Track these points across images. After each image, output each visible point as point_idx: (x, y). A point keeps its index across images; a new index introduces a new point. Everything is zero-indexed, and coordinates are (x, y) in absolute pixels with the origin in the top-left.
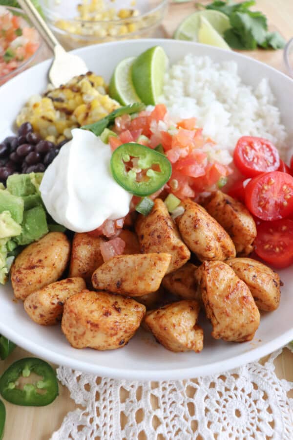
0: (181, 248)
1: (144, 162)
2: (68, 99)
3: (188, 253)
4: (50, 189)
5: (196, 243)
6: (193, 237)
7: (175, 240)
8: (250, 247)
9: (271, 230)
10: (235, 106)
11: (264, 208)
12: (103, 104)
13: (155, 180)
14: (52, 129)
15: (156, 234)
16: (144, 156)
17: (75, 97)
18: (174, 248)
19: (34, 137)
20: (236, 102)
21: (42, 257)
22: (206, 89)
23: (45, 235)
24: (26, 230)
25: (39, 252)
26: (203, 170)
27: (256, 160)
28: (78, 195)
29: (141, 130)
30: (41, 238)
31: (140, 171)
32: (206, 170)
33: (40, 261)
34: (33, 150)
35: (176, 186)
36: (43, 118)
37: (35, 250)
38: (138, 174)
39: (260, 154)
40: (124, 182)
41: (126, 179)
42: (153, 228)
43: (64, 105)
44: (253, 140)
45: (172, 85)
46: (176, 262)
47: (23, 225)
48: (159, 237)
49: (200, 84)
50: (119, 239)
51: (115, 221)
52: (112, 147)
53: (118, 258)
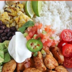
0: (44, 68)
1: (35, 44)
2: (12, 13)
3: (46, 69)
4: (11, 51)
5: (48, 67)
6: (47, 65)
7: (43, 66)
8: (62, 63)
9: (68, 58)
10: (63, 16)
11: (67, 54)
12: (23, 18)
13: (38, 48)
14: (8, 22)
15: (38, 64)
16: (36, 42)
17: (14, 12)
18: (43, 68)
19: (4, 28)
20: (64, 14)
21: (10, 68)
22: (55, 9)
23: (10, 61)
24: (5, 60)
25: (9, 67)
26: (51, 44)
27: (66, 38)
28: (18, 54)
29: (35, 31)
30: (9, 62)
31: (34, 46)
32: (52, 44)
33: (10, 69)
34: (4, 32)
35: (44, 48)
36: (5, 20)
37: (8, 66)
38: (34, 47)
39: (68, 35)
40: (30, 50)
41: (31, 49)
42: (38, 61)
43: (11, 14)
44: (67, 31)
45: (45, 6)
46: (43, 71)
47: (4, 58)
48: (39, 65)
49: (53, 7)
50: (29, 62)
51: (28, 59)
52: (27, 39)
53: (29, 71)
